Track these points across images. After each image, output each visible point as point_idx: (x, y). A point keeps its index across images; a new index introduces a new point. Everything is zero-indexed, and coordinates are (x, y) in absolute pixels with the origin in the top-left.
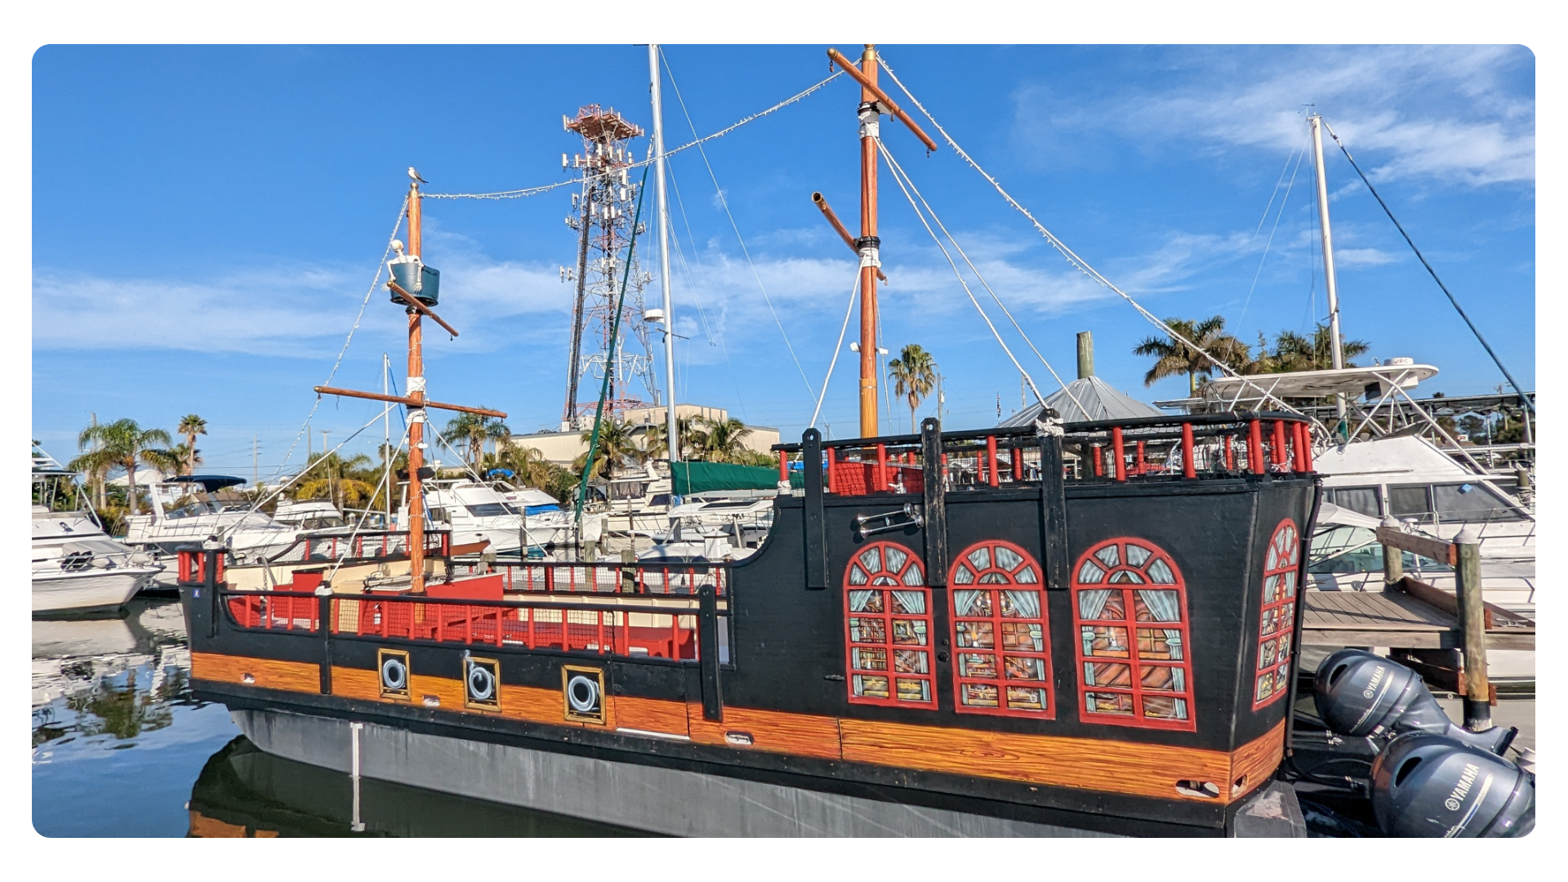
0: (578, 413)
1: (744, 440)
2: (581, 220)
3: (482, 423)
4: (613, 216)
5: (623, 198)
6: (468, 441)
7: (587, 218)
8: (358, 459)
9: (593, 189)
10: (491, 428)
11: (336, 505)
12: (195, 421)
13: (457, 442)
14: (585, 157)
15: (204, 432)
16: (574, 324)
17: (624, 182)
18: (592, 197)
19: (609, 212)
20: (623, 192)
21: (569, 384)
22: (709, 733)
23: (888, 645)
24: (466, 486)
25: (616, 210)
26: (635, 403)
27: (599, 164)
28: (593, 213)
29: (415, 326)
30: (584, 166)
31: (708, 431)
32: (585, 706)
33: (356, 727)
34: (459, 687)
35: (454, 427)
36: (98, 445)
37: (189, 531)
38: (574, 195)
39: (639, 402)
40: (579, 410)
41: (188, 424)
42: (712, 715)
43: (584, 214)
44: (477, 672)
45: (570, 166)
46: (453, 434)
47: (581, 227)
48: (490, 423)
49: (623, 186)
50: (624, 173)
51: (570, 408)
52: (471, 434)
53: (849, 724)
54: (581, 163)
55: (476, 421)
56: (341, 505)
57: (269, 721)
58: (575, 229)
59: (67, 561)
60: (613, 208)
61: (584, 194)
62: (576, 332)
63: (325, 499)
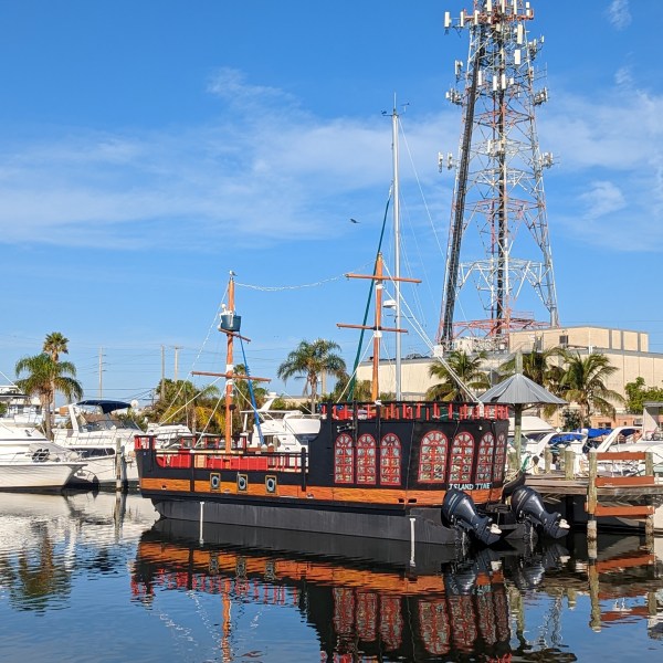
0: (455, 334)
1: (603, 379)
2: (465, 93)
3: (320, 356)
4: (504, 87)
5: (517, 61)
6: (305, 374)
7: (473, 90)
8: (209, 389)
9: (482, 51)
10: (327, 360)
11: (191, 429)
12: (58, 339)
13: (296, 373)
14: (472, 13)
15: (66, 351)
16: (453, 224)
17: (520, 41)
18: (479, 63)
19: (499, 81)
20: (517, 54)
21: (445, 299)
22: (303, 495)
23: (343, 465)
24: (296, 417)
25: (508, 78)
26: (525, 323)
27: (489, 21)
28: (480, 83)
29: (230, 341)
30: (470, 24)
31: (565, 367)
32: (271, 489)
33: (202, 503)
34: (235, 485)
35: (294, 359)
36: (26, 374)
37: (96, 441)
38: (457, 63)
39: (531, 321)
40: (456, 330)
41: (52, 342)
42: (304, 490)
43: (469, 85)
44: (241, 479)
45: (453, 26)
46: (292, 366)
47: (465, 101)
48: (326, 356)
49: (519, 46)
50: (519, 30)
51: (445, 327)
52: (308, 366)
53: (335, 489)
54: (467, 21)
55: (314, 354)
56: (194, 429)
57: (171, 505)
58: (458, 103)
59: (36, 455)
60: (503, 76)
61: (470, 60)
62: (455, 234)
63: (182, 422)
